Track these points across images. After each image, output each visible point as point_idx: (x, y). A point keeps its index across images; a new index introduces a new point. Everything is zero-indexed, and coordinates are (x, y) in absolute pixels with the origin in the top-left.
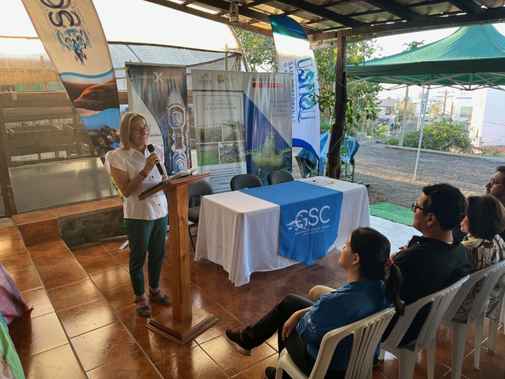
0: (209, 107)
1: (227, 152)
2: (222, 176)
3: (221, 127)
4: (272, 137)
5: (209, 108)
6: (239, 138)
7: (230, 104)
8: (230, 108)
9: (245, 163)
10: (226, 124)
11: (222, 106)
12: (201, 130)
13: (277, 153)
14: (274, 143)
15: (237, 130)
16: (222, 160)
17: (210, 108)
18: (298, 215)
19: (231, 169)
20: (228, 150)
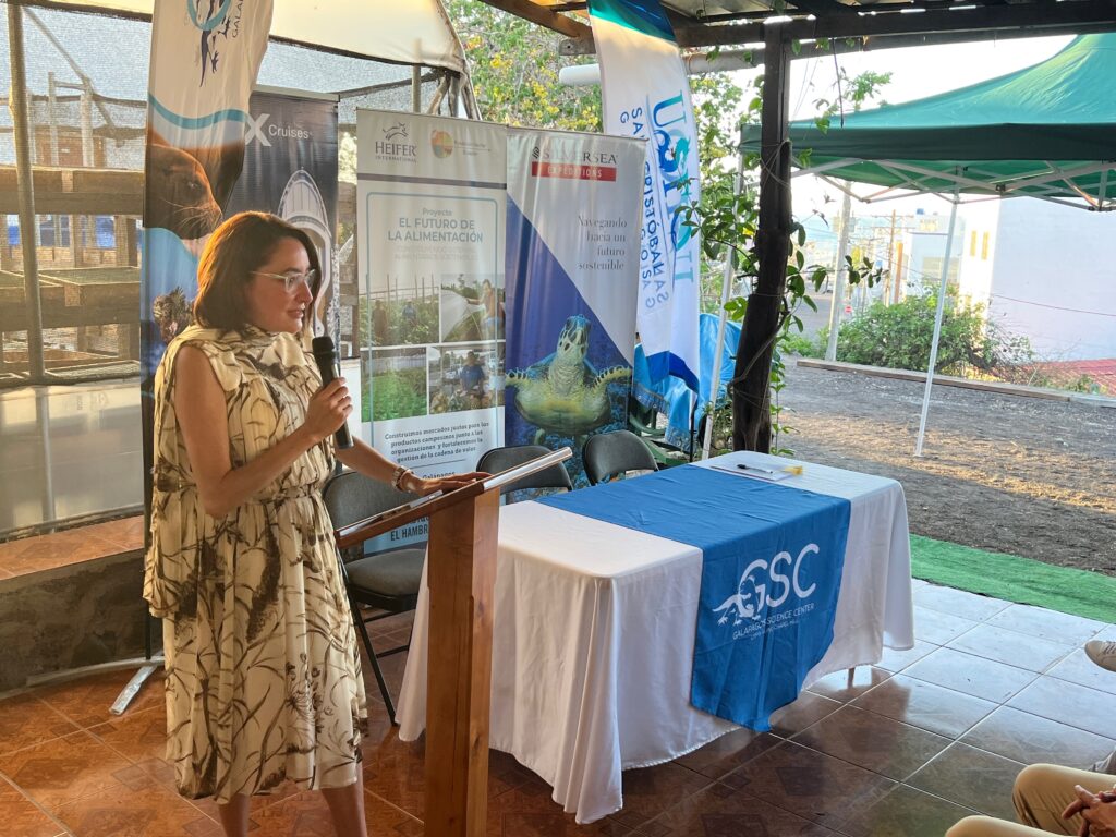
0: (403, 232)
1: (450, 376)
2: (433, 451)
3: (436, 297)
4: (579, 331)
5: (403, 235)
6: (486, 332)
7: (467, 224)
8: (467, 238)
9: (502, 409)
10: (453, 289)
11: (443, 230)
12: (378, 303)
13: (588, 380)
14: (582, 349)
15: (482, 307)
16: (436, 402)
17: (408, 236)
18: (743, 579)
19: (461, 432)
20: (455, 369)
